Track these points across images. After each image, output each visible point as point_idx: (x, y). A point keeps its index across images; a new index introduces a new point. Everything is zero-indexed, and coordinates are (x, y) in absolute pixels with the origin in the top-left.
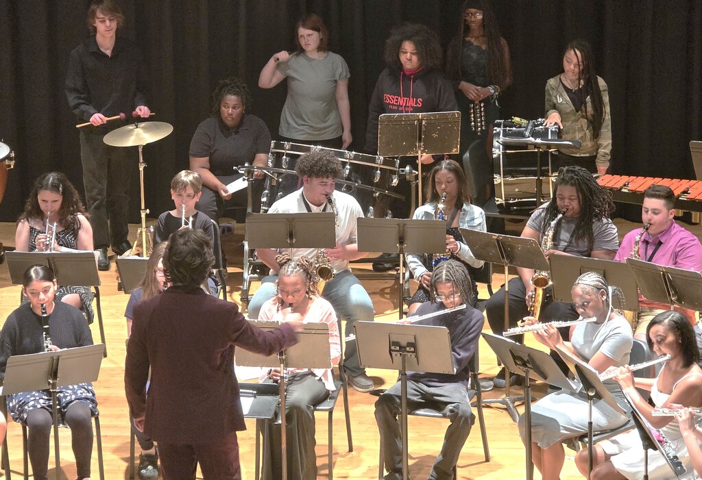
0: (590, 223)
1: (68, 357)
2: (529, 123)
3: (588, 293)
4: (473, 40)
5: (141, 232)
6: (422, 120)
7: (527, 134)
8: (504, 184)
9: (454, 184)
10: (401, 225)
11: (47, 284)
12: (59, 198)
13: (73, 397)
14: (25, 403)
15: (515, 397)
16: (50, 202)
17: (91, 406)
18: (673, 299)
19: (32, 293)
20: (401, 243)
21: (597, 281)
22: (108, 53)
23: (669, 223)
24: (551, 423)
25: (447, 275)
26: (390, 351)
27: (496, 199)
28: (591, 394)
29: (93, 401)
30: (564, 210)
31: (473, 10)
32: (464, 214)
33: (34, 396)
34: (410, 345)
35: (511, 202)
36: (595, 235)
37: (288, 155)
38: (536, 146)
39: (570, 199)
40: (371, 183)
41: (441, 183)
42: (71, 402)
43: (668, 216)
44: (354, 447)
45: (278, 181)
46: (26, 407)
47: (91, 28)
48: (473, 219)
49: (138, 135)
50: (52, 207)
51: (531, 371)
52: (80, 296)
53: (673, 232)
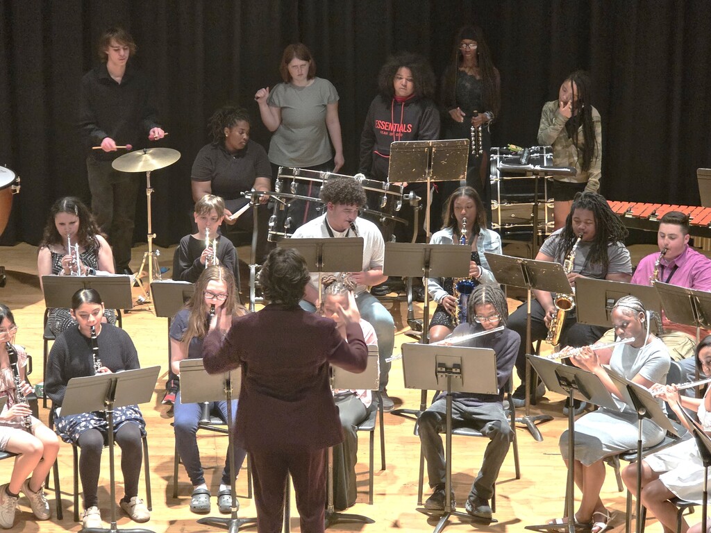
0: (605, 248)
1: (125, 378)
2: (524, 151)
3: (627, 315)
4: (467, 70)
5: (148, 256)
6: (431, 148)
7: (523, 161)
8: (501, 210)
9: (473, 210)
10: (428, 250)
11: (96, 306)
12: (76, 219)
13: (124, 418)
14: (77, 424)
15: (535, 416)
16: (67, 224)
17: (140, 426)
18: (700, 321)
19: (81, 316)
20: (427, 267)
21: (636, 304)
22: (118, 79)
23: (684, 248)
24: (593, 442)
25: (486, 297)
26: (436, 372)
27: (493, 224)
28: (642, 413)
29: (142, 422)
30: (582, 233)
31: (468, 41)
32: (481, 239)
33: (84, 417)
34: (457, 366)
35: (506, 227)
36: (610, 258)
37: (297, 181)
38: (535, 172)
39: (586, 223)
40: (378, 208)
41: (460, 208)
42: (122, 422)
43: (684, 241)
44: (386, 466)
45: (286, 206)
46: (78, 428)
47: (102, 56)
48: (490, 243)
49: (146, 161)
50: (70, 229)
51: (575, 391)
52: (107, 319)
53: (687, 256)
